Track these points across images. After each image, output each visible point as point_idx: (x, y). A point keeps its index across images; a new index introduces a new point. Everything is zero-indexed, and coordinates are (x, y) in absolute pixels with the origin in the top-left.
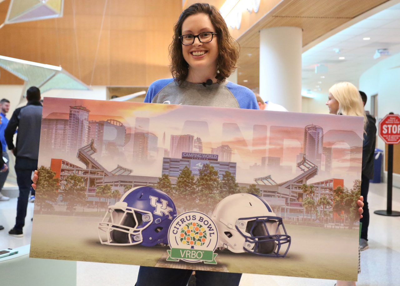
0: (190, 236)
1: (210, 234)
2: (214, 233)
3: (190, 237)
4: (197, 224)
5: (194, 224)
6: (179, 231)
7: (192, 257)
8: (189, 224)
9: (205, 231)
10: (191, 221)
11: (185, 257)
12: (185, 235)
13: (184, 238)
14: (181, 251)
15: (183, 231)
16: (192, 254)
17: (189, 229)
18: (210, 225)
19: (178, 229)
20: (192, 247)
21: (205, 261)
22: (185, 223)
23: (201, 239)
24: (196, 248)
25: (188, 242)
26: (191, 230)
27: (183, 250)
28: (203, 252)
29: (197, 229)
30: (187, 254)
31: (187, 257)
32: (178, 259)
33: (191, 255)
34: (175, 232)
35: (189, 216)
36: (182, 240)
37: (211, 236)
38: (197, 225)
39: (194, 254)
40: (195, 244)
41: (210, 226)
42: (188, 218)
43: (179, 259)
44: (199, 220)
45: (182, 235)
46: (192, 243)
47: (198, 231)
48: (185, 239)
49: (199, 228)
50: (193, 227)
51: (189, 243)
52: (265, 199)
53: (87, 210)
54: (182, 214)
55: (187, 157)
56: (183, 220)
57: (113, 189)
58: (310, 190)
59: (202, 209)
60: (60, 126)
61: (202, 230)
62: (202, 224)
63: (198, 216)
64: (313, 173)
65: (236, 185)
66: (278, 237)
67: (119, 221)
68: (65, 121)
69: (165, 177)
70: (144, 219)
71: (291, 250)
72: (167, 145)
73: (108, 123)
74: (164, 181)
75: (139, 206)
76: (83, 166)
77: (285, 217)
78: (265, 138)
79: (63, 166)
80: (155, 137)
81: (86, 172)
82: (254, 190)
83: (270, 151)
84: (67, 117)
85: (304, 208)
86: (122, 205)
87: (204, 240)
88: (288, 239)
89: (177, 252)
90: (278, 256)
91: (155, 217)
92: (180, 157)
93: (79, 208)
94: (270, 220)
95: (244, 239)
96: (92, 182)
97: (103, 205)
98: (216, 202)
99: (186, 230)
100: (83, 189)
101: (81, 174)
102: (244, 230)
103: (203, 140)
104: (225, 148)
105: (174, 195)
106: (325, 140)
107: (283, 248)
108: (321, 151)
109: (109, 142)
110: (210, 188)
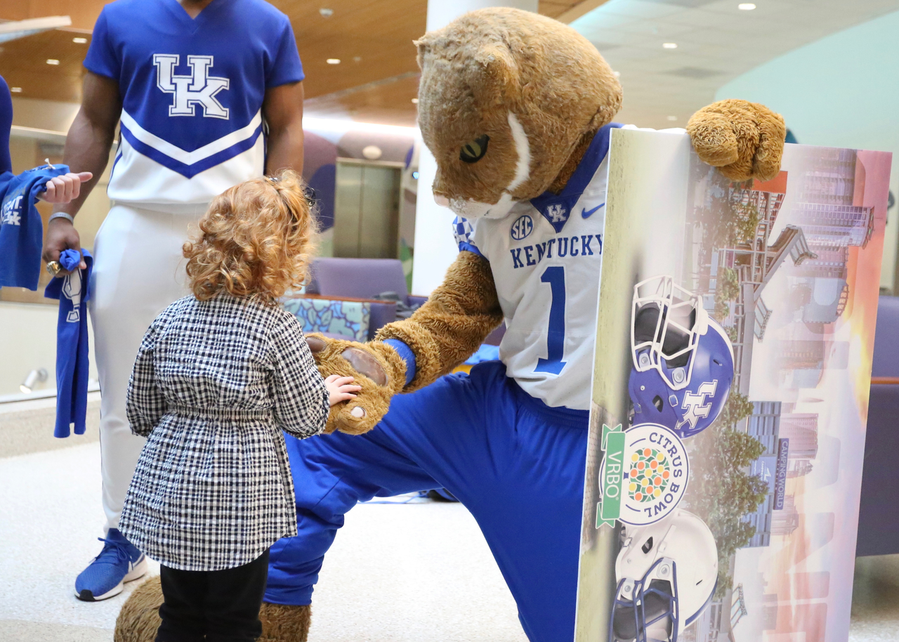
0: (646, 467)
1: (649, 509)
2: (650, 516)
3: (644, 468)
4: (667, 481)
5: (666, 475)
6: (654, 446)
7: (608, 476)
8: (667, 464)
9: (653, 498)
10: (672, 468)
11: (610, 461)
12: (647, 458)
13: (643, 456)
14: (620, 452)
15: (655, 453)
16: (614, 476)
17: (658, 466)
18: (665, 507)
19: (659, 443)
20: (626, 476)
21: (601, 504)
22: (668, 455)
23: (640, 492)
24: (626, 482)
25: (635, 466)
26: (656, 469)
27: (621, 457)
28: (617, 499)
29: (658, 481)
30: (614, 465)
31: (609, 465)
32: (605, 448)
33: (613, 473)
34: (654, 437)
35: (680, 464)
36: (640, 452)
37: (645, 510)
38: (665, 480)
39: (613, 480)
40: (632, 480)
41: (662, 507)
42: (677, 462)
43: (606, 450)
44: (673, 484)
45: (648, 451)
46: (634, 473)
47: (655, 483)
48: (641, 459)
49: (659, 486)
50: (662, 474)
51: (633, 468)
52: (708, 609)
53: (696, 250)
55: (781, 447)
56: (672, 451)
57: (732, 304)
59: (692, 487)
60: (841, 189)
61: (656, 491)
62: (667, 490)
63: (681, 481)
65: (732, 551)
67: (675, 321)
68: (850, 199)
69: (748, 409)
70: (678, 371)
72: (802, 408)
73: (843, 288)
74: (742, 407)
75: (700, 360)
76: (772, 240)
78: (807, 596)
79: (773, 196)
80: (815, 382)
81: (761, 245)
82: (723, 585)
83: (787, 609)
84: (856, 203)
87: (638, 497)
89: (618, 444)
91: (681, 393)
92: (781, 435)
93: (699, 233)
94: (672, 625)
95: (639, 578)
96: (744, 259)
97: (704, 286)
98: (703, 514)
99: (657, 459)
100: (732, 240)
101: (759, 234)
102: (655, 575)
103: (808, 477)
104: (794, 520)
105: (717, 430)
109: (810, 289)
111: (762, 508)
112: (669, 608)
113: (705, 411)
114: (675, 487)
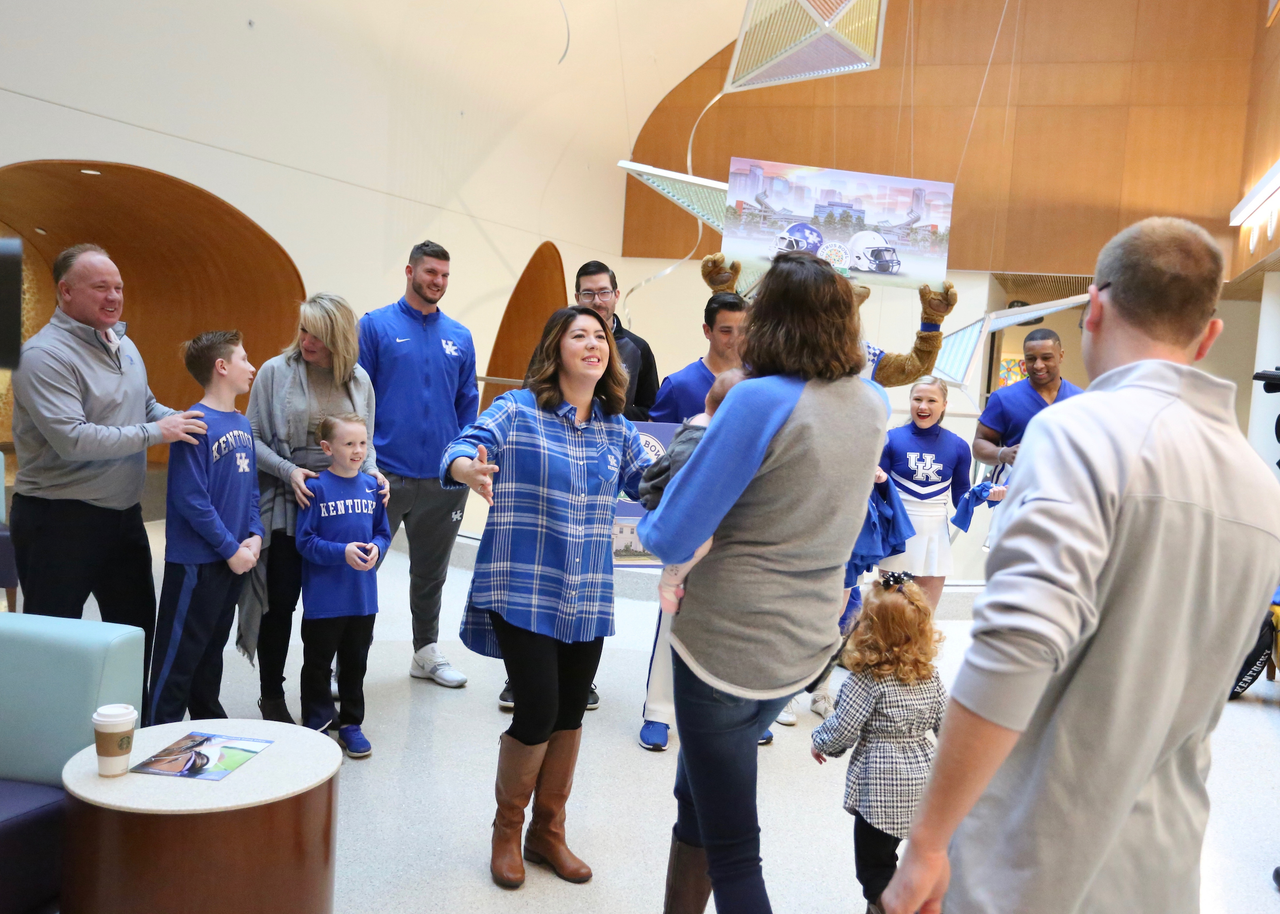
52: (884, 236)
54: (827, 243)
55: (831, 205)
57: (780, 223)
58: (915, 231)
59: (841, 240)
60: (743, 178)
63: (838, 244)
64: (917, 220)
66: (892, 261)
69: (816, 217)
71: (900, 271)
73: (777, 178)
74: (815, 220)
75: (797, 236)
76: (759, 207)
77: (897, 248)
78: (885, 195)
79: (744, 206)
80: (809, 190)
81: (760, 211)
82: (876, 229)
83: (889, 203)
84: (748, 172)
85: (910, 243)
86: (785, 234)
88: (899, 263)
90: (891, 273)
91: (808, 244)
92: (826, 204)
93: (755, 235)
94: (887, 250)
96: (765, 218)
97: (773, 233)
98: (850, 236)
100: (758, 222)
101: (757, 212)
102: (869, 255)
103: (843, 194)
104: (858, 200)
105: (822, 230)
106: (927, 198)
107: (895, 269)
108: (923, 205)
110: (846, 226)
111: (851, 213)
112: (881, 251)
113: (815, 234)
114: (840, 247)
